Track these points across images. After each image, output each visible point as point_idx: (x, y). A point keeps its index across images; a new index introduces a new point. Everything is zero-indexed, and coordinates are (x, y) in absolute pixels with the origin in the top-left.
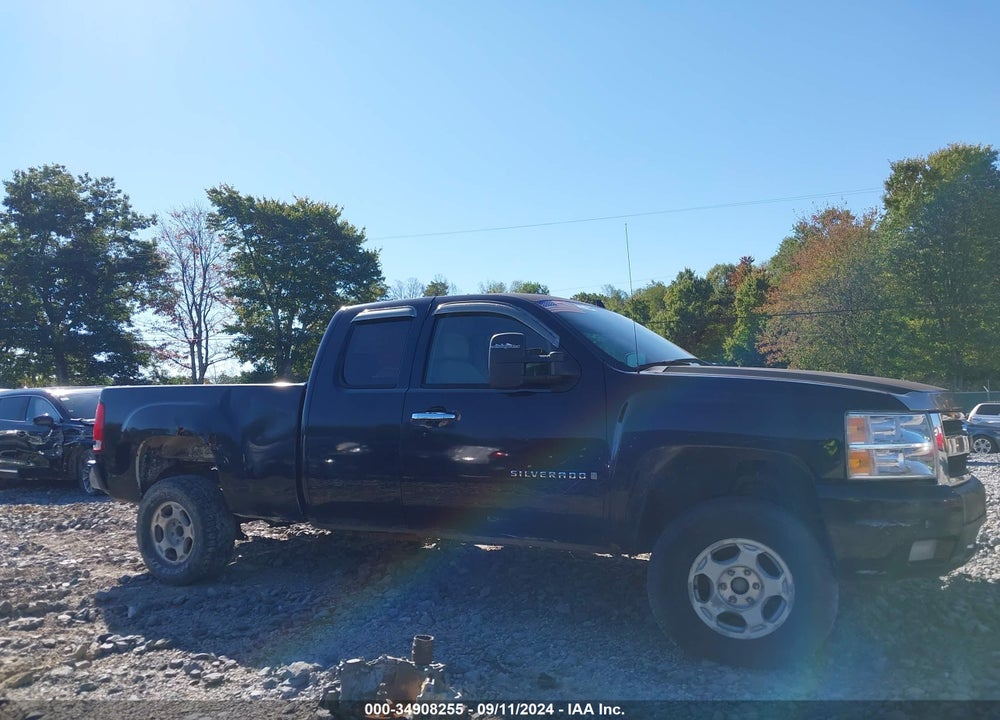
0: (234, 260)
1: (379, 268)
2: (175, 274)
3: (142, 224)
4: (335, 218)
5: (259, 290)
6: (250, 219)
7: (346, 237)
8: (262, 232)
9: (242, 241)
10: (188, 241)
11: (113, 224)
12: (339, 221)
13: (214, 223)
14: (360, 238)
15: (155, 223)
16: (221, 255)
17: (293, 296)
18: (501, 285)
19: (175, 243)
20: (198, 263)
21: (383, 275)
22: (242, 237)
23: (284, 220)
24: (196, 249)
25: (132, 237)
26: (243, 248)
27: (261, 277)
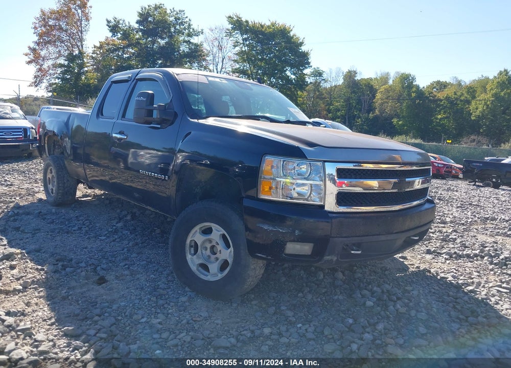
0: (236, 54)
1: (309, 61)
2: (211, 60)
3: (197, 34)
4: (289, 33)
5: (247, 70)
6: (246, 32)
7: (294, 43)
8: (251, 40)
9: (241, 44)
10: (216, 43)
11: (183, 34)
12: (292, 34)
13: (229, 34)
14: (301, 44)
15: (202, 33)
16: (231, 51)
17: (264, 74)
18: (388, 73)
19: (210, 44)
20: (220, 55)
21: (311, 64)
22: (242, 42)
23: (263, 33)
24: (220, 48)
25: (192, 41)
26: (242, 48)
27: (249, 63)
